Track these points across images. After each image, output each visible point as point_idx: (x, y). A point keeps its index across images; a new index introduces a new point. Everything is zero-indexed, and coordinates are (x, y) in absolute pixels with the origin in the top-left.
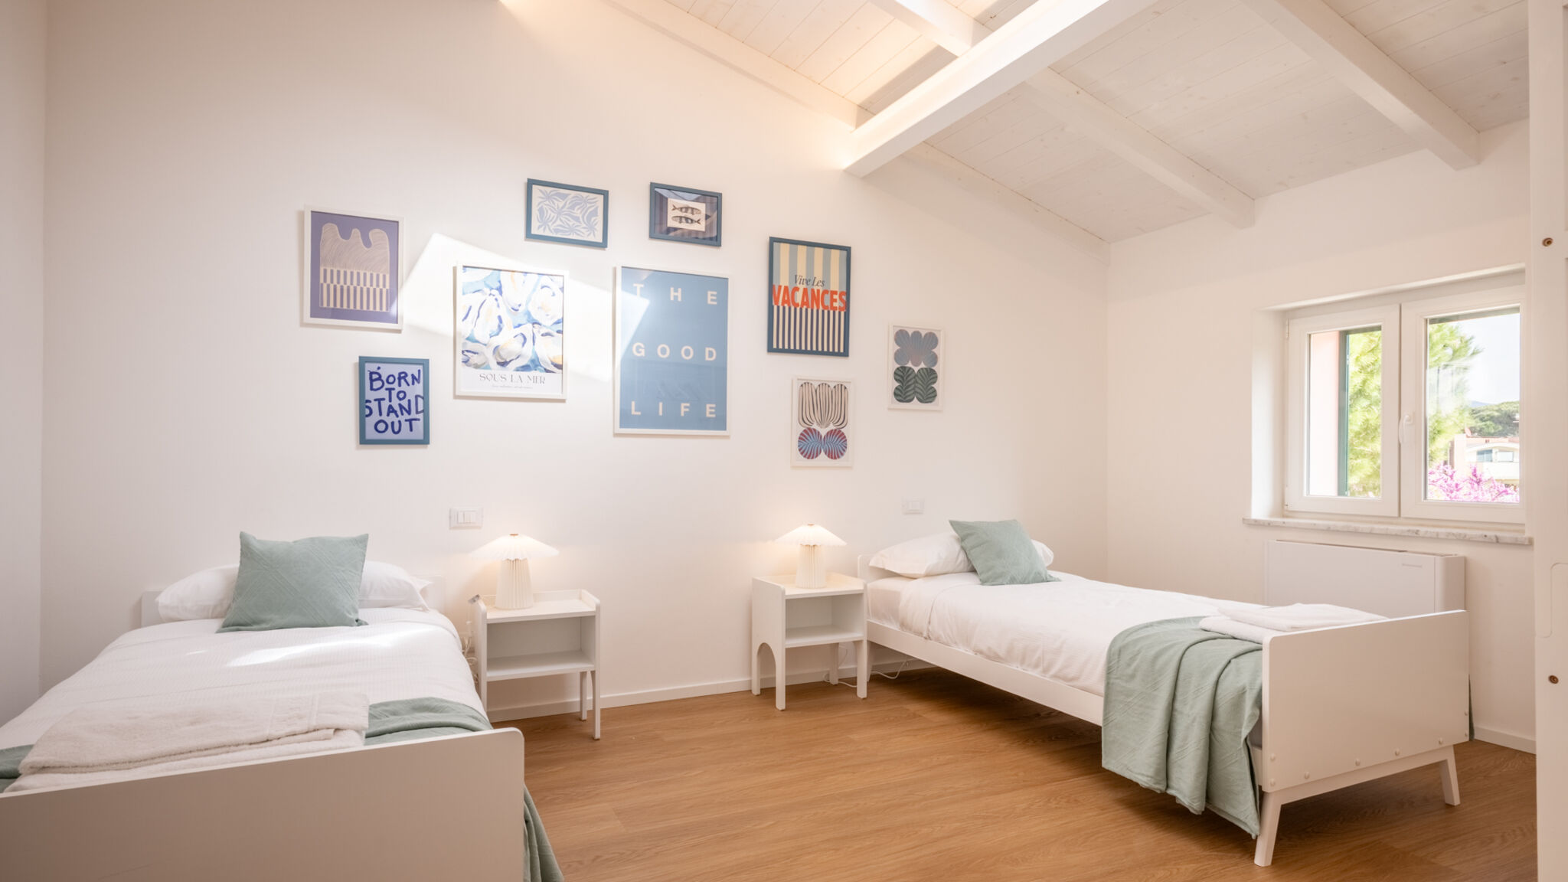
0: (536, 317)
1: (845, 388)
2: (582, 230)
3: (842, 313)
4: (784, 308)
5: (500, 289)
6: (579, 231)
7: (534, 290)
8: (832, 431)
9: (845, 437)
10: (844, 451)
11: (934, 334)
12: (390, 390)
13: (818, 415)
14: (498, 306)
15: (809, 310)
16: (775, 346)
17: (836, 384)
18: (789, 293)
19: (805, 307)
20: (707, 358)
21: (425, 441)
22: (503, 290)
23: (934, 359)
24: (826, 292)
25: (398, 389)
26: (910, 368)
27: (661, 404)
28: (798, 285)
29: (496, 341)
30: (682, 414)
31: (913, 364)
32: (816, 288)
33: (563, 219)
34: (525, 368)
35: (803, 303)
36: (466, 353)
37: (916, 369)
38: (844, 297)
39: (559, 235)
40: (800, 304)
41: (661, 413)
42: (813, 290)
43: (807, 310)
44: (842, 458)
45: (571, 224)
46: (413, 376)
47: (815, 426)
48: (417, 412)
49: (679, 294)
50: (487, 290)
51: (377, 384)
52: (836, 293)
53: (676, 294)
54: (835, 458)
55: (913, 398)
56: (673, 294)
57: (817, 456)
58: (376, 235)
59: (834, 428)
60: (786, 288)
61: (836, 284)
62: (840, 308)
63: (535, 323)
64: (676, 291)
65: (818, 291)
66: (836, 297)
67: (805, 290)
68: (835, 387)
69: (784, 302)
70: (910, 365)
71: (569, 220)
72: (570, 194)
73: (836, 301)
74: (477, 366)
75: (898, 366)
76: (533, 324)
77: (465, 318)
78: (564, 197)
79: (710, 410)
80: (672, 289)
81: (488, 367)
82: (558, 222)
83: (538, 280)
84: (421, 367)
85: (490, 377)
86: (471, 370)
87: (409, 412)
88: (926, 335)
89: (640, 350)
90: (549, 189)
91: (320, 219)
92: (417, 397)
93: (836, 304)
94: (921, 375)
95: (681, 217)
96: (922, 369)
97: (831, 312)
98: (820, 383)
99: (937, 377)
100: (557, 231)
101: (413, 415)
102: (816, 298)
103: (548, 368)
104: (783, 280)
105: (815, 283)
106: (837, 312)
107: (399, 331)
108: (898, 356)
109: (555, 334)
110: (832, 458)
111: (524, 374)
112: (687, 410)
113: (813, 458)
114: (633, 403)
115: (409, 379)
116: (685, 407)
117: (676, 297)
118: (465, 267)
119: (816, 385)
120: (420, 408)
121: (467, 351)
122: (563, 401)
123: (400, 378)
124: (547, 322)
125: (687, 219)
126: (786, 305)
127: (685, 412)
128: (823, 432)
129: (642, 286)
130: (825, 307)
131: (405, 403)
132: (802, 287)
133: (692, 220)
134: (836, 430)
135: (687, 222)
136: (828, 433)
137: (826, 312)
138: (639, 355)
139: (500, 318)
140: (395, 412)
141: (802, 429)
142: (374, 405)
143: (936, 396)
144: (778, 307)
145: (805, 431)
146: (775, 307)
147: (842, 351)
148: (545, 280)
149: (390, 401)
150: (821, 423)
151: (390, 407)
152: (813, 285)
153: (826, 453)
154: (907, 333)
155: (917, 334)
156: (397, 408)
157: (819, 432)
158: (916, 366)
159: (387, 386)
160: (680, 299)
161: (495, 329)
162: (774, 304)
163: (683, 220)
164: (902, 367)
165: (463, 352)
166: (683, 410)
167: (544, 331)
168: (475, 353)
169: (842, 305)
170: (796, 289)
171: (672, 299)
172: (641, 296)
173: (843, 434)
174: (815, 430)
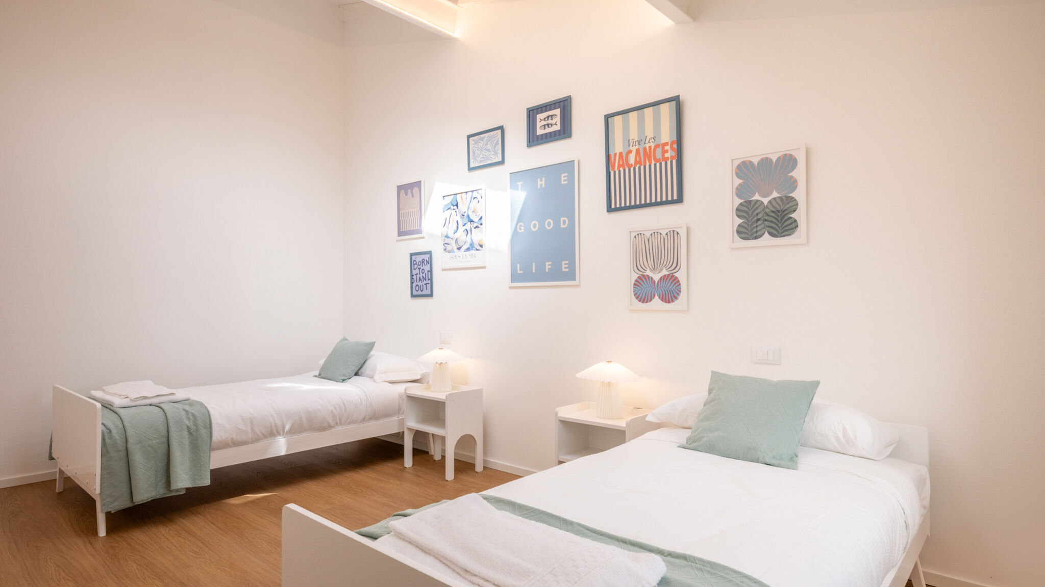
0: (472, 217)
1: (678, 233)
2: (492, 156)
3: (674, 161)
4: (620, 171)
5: (457, 205)
6: (491, 157)
7: (471, 201)
8: (665, 276)
9: (678, 281)
10: (678, 295)
11: (791, 155)
12: (419, 269)
13: (651, 263)
14: (457, 215)
15: (642, 167)
16: (613, 206)
17: (667, 231)
18: (624, 157)
19: (638, 166)
20: (562, 226)
21: (431, 295)
22: (458, 205)
23: (793, 184)
24: (657, 146)
25: (422, 268)
26: (757, 201)
27: (534, 264)
28: (631, 148)
29: (457, 235)
30: (547, 271)
31: (760, 195)
32: (647, 146)
33: (483, 153)
34: (468, 249)
35: (636, 162)
36: (445, 245)
37: (766, 201)
38: (675, 146)
39: (482, 164)
40: (633, 164)
41: (534, 271)
42: (645, 148)
43: (640, 168)
44: (676, 302)
45: (486, 154)
46: (427, 261)
47: (648, 273)
48: (429, 280)
49: (543, 182)
50: (452, 207)
51: (416, 266)
52: (666, 144)
53: (541, 183)
54: (669, 302)
55: (765, 233)
56: (539, 183)
57: (651, 300)
58: (416, 189)
59: (667, 273)
60: (621, 154)
61: (667, 135)
62: (671, 157)
63: (471, 221)
64: (541, 181)
65: (650, 147)
66: (667, 148)
67: (638, 151)
68: (667, 234)
69: (619, 166)
70: (757, 197)
71: (486, 153)
72: (485, 137)
73: (667, 151)
74: (449, 252)
75: (741, 201)
76: (471, 222)
77: (444, 225)
78: (482, 139)
79: (564, 265)
80: (539, 180)
81: (453, 252)
82: (481, 156)
83: (472, 195)
84: (428, 255)
85: (454, 257)
86: (448, 254)
87: (426, 280)
88: (779, 158)
89: (521, 228)
90: (476, 137)
91: (400, 188)
92: (428, 271)
93: (667, 155)
94: (773, 206)
95: (545, 125)
96: (774, 199)
97: (663, 163)
98: (652, 232)
99: (797, 204)
100: (481, 161)
101: (427, 282)
102: (648, 154)
103: (478, 248)
104: (618, 147)
105: (647, 141)
106: (669, 163)
107: (423, 238)
108: (739, 192)
109: (480, 226)
110: (666, 302)
111: (468, 253)
112: (550, 267)
113: (647, 302)
114: (518, 265)
115: (425, 262)
116: (549, 265)
117: (541, 185)
118: (444, 197)
119: (648, 234)
120: (429, 278)
121: (446, 244)
122: (484, 267)
123: (423, 262)
124: (476, 219)
125: (548, 125)
126: (621, 169)
127: (549, 269)
128: (656, 277)
129: (522, 183)
130: (656, 160)
131: (424, 275)
132: (634, 149)
133: (551, 124)
134: (669, 275)
135: (549, 127)
136: (661, 279)
137: (658, 165)
138: (520, 231)
139: (457, 222)
140: (421, 280)
141: (635, 276)
142: (414, 277)
143: (797, 226)
144: (615, 172)
145: (639, 277)
146: (612, 173)
147: (675, 197)
148: (475, 194)
149: (420, 274)
150: (654, 269)
151: (420, 278)
152: (645, 143)
153: (659, 298)
154: (751, 162)
155: (765, 161)
156: (422, 278)
157: (652, 278)
158: (766, 196)
159: (419, 267)
160: (543, 186)
161: (456, 228)
162: (610, 170)
163: (546, 127)
164: (745, 202)
165: (444, 244)
166: (547, 267)
167: (475, 225)
168: (448, 244)
169: (674, 154)
170: (630, 152)
171: (539, 187)
172: (522, 190)
173: (676, 278)
174: (648, 276)
